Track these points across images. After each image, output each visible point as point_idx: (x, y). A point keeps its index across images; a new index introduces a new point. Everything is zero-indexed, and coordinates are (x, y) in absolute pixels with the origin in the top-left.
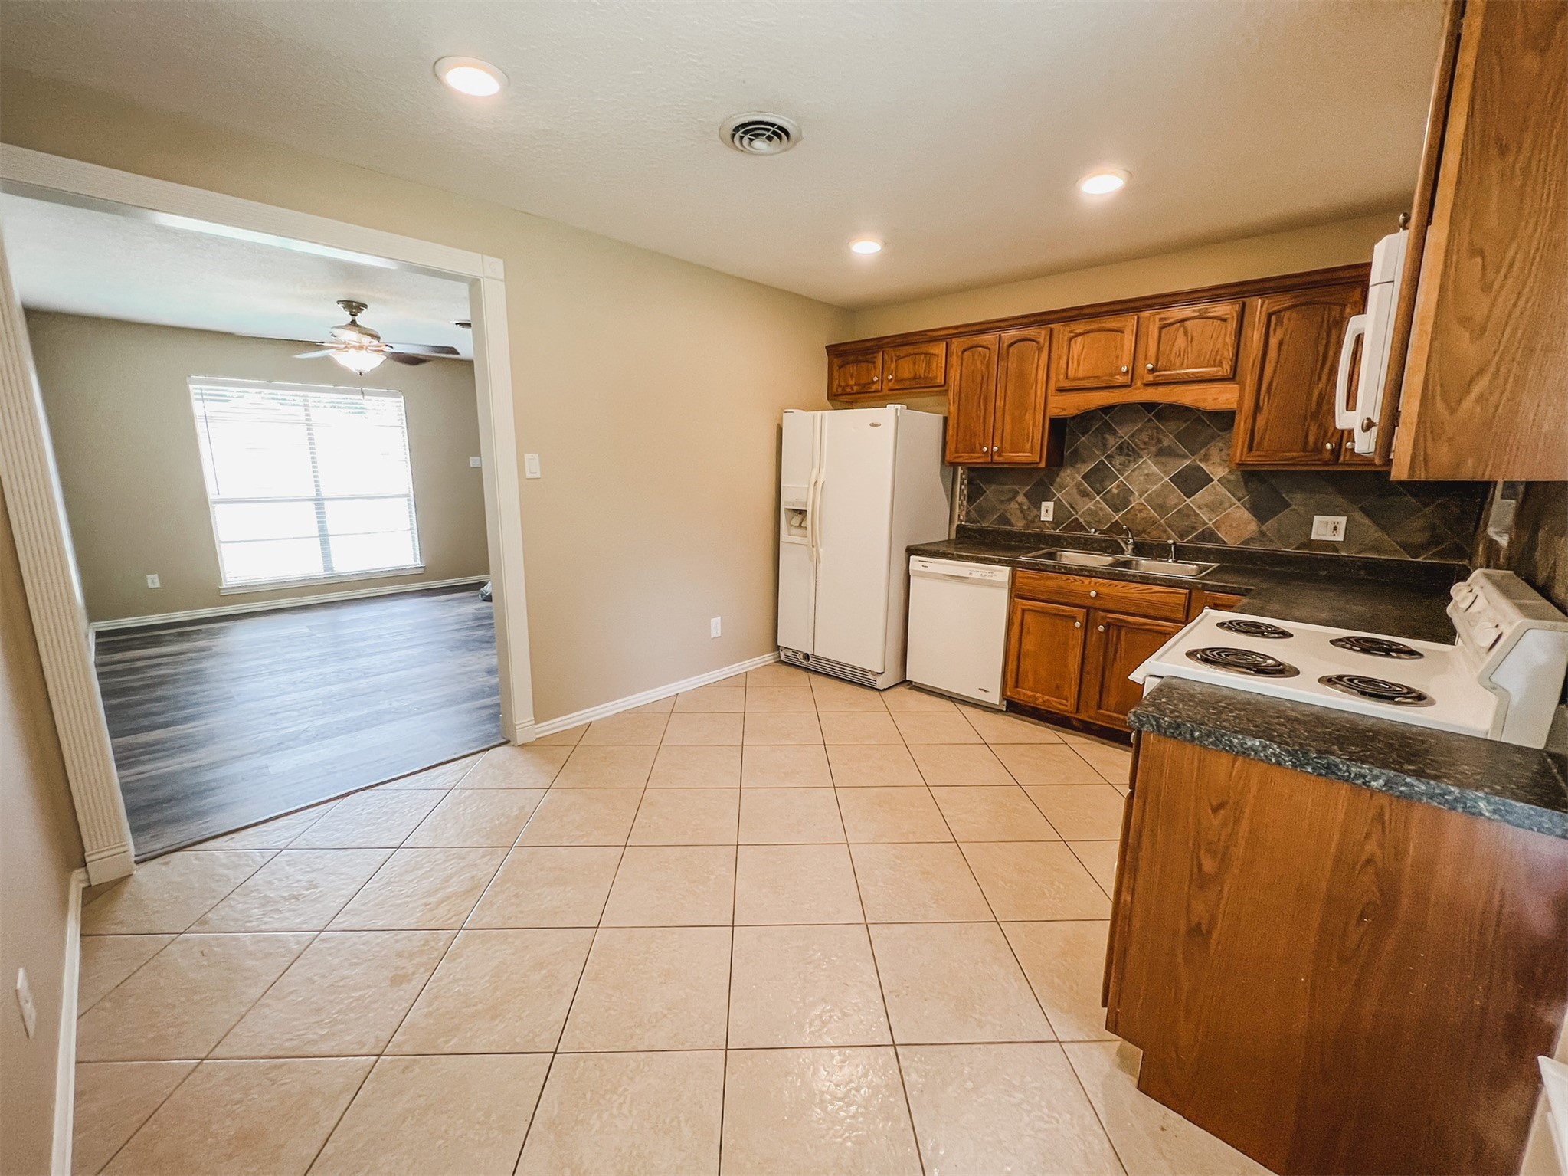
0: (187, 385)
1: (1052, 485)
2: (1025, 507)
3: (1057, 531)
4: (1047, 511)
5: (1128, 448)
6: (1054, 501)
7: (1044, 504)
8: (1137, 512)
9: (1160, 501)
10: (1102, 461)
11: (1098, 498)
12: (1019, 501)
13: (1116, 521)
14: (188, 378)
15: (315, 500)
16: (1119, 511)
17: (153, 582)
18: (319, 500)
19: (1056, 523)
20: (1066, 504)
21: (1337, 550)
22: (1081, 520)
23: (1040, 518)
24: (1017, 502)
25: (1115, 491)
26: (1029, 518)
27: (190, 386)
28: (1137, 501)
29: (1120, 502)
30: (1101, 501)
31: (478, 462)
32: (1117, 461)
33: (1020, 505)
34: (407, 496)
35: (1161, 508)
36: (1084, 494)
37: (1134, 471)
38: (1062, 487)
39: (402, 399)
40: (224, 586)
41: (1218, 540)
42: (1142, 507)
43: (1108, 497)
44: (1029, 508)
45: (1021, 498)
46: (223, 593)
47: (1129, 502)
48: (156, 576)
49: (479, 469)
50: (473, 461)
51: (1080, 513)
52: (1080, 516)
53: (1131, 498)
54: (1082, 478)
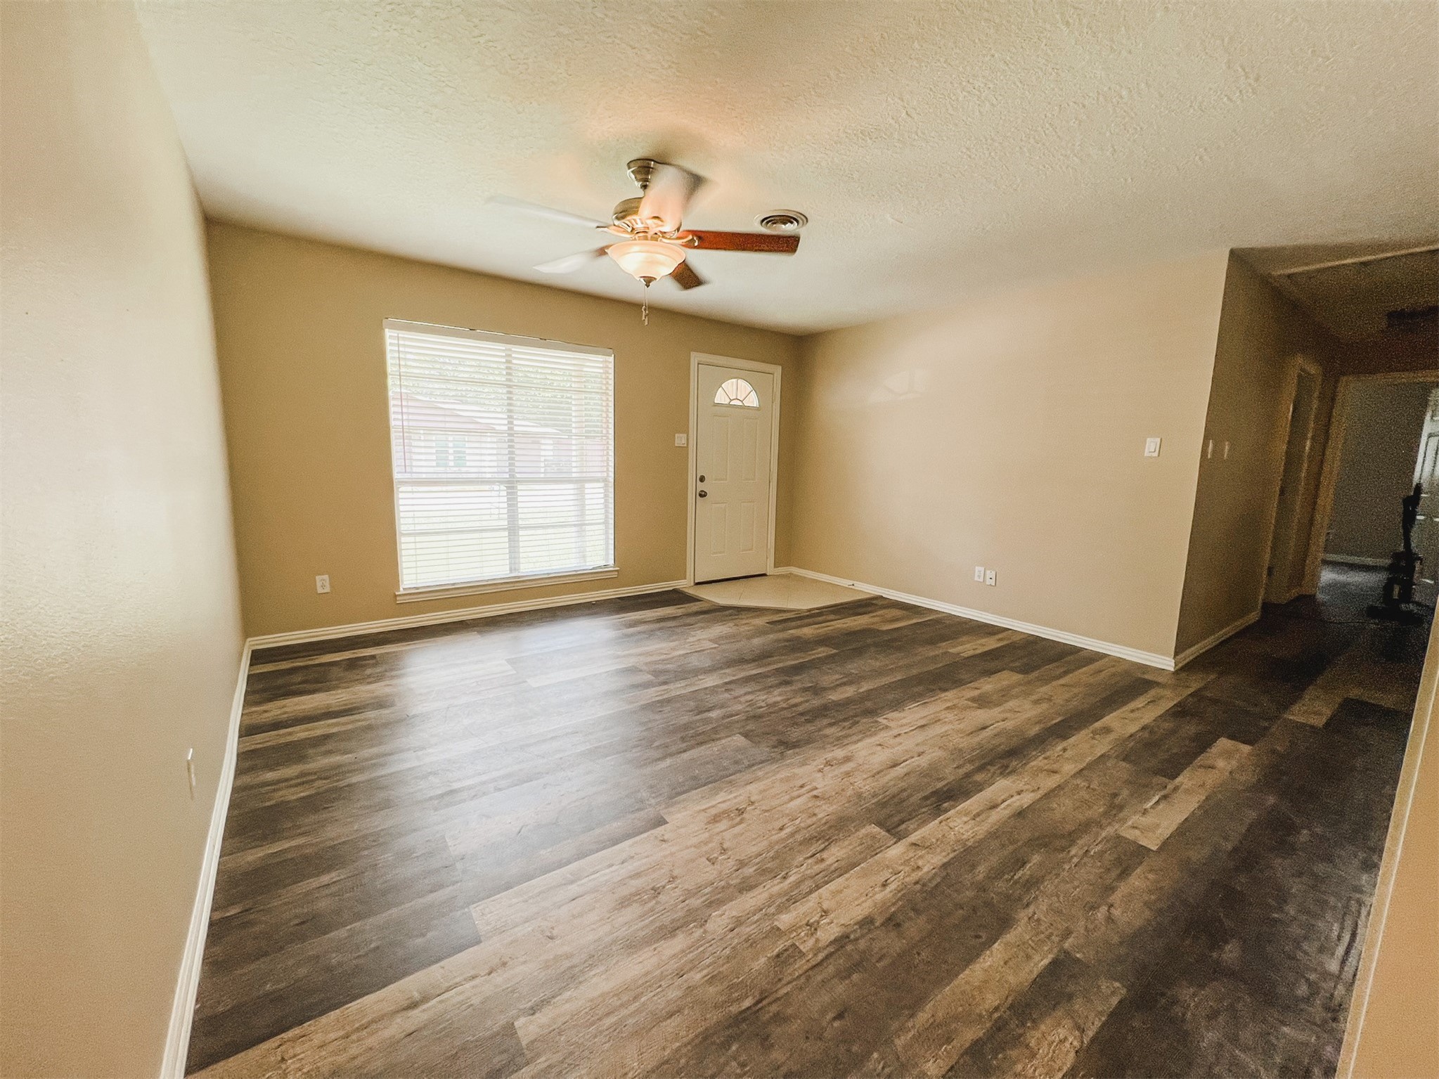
0: (381, 329)
14: (384, 321)
15: (508, 482)
17: (323, 586)
18: (512, 482)
27: (387, 330)
31: (684, 441)
34: (605, 480)
39: (611, 359)
40: (402, 591)
46: (400, 600)
48: (326, 577)
49: (685, 449)
50: (680, 440)
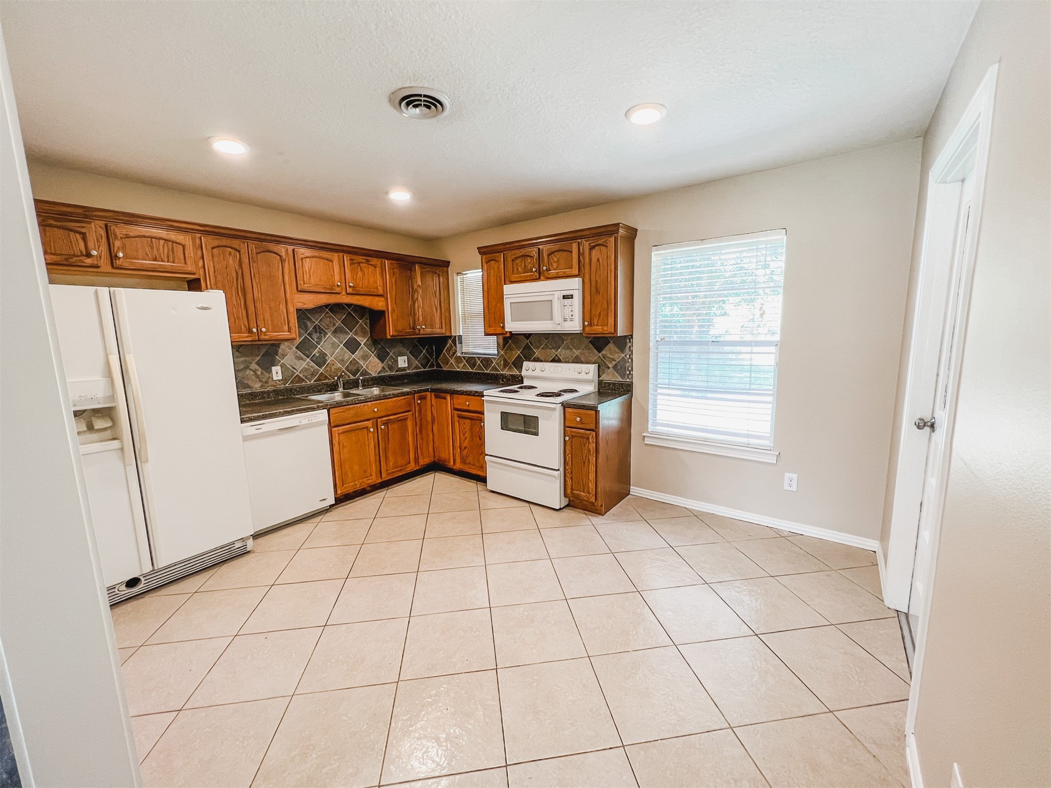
1: (277, 355)
2: (259, 373)
3: (287, 385)
4: (277, 373)
5: (319, 329)
6: (280, 366)
7: (274, 369)
8: (331, 366)
9: (341, 358)
10: (306, 336)
11: (308, 360)
12: (253, 369)
13: (322, 372)
16: (322, 367)
19: (284, 380)
20: (288, 366)
21: (406, 371)
22: (301, 375)
23: (273, 378)
24: (251, 369)
25: (317, 355)
26: (264, 380)
28: (330, 359)
29: (321, 360)
30: (310, 361)
32: (315, 336)
33: (255, 371)
35: (342, 361)
36: (300, 358)
37: (325, 341)
38: (284, 356)
41: (369, 374)
42: (333, 362)
43: (314, 359)
44: (262, 373)
45: (254, 366)
47: (326, 360)
51: (299, 371)
52: (300, 373)
53: (327, 358)
54: (296, 348)
